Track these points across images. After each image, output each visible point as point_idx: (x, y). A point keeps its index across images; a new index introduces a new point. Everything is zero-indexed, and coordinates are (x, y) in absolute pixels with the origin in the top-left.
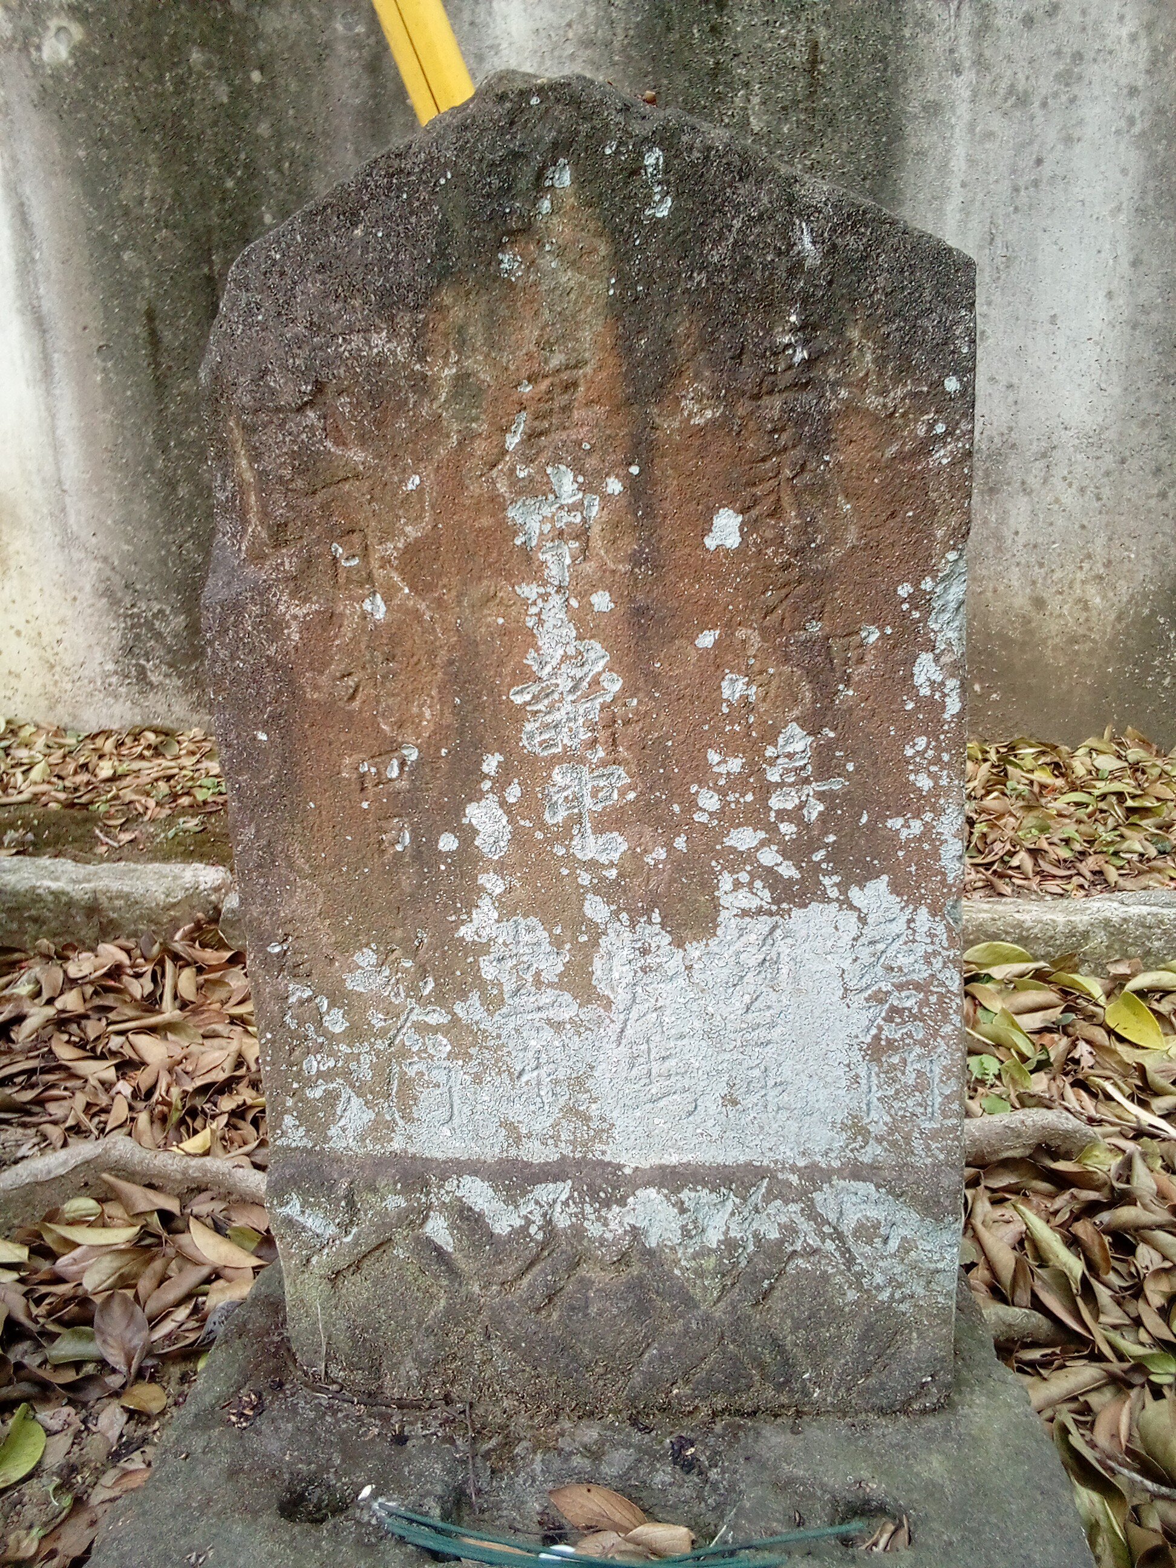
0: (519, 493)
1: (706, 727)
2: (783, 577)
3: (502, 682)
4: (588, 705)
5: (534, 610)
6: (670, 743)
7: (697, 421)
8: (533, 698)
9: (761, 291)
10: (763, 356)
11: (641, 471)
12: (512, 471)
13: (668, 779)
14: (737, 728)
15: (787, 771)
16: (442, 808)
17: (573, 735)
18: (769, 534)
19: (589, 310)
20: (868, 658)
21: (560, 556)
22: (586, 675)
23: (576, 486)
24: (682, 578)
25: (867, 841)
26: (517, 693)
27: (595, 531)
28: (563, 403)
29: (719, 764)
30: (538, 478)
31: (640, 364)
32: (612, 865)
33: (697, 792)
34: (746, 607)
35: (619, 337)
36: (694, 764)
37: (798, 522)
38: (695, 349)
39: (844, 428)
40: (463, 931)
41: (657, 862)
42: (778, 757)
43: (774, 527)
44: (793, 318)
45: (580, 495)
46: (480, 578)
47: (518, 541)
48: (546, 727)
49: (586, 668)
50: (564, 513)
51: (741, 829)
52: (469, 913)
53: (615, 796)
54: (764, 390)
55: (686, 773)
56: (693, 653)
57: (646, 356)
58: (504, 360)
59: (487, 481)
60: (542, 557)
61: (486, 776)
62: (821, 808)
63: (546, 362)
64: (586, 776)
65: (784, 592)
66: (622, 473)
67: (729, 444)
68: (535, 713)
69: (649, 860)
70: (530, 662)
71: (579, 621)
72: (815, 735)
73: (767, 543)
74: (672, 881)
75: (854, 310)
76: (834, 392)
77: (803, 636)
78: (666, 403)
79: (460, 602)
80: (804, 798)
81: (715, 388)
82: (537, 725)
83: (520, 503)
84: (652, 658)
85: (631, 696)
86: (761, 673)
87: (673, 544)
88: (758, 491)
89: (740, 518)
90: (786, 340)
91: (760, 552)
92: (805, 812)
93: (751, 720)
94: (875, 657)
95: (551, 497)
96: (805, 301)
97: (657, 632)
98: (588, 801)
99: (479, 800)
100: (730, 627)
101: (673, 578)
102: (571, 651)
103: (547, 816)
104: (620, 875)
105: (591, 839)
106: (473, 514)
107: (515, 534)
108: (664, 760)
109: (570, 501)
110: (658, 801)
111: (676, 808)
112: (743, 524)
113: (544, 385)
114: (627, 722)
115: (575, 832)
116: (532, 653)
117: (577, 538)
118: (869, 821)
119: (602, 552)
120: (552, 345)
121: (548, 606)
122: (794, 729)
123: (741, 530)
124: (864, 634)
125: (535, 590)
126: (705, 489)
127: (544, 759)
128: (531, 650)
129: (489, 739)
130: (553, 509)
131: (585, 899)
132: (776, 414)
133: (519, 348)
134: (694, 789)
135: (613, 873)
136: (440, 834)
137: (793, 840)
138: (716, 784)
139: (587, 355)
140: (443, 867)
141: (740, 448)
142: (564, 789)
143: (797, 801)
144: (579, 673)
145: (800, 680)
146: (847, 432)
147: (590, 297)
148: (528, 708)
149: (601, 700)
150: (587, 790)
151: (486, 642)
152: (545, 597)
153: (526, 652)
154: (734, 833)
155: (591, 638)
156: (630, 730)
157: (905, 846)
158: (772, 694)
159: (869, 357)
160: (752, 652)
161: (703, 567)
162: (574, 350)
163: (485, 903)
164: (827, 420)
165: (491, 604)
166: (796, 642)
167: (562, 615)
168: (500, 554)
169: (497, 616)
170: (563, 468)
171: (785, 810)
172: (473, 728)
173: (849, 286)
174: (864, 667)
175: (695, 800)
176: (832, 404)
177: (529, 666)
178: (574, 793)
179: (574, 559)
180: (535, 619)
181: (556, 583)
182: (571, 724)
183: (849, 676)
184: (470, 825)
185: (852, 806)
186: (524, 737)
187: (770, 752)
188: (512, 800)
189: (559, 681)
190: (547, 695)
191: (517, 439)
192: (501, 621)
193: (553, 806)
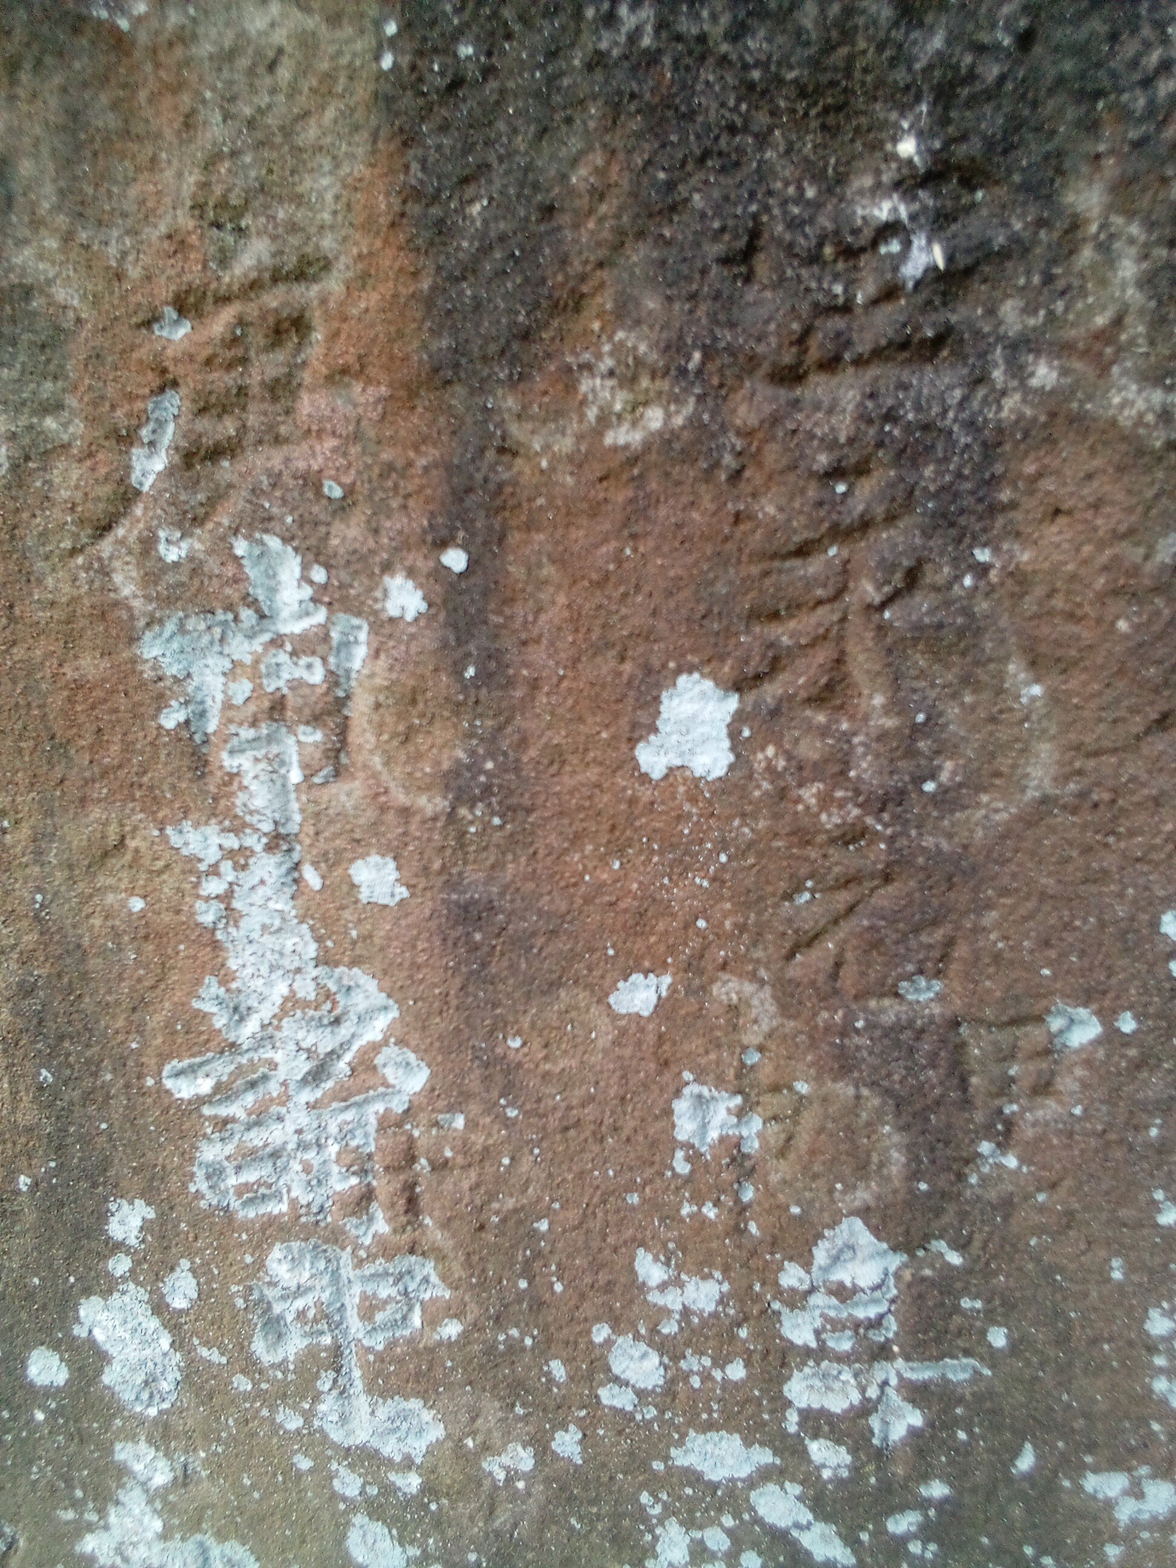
0: (168, 601)
1: (634, 1199)
2: (843, 861)
3: (145, 1045)
4: (349, 1115)
5: (213, 887)
6: (543, 1226)
7: (622, 436)
8: (218, 1088)
9: (815, 64)
10: (814, 258)
11: (472, 563)
12: (148, 543)
13: (538, 1305)
14: (710, 1212)
15: (837, 1326)
16: (30, 1296)
17: (316, 1179)
18: (810, 749)
19: (330, 114)
20: (1066, 1084)
21: (277, 763)
22: (345, 1046)
23: (308, 592)
24: (577, 840)
25: (1029, 1511)
26: (178, 1074)
27: (360, 708)
28: (272, 372)
29: (663, 1287)
30: (212, 565)
31: (469, 270)
32: (408, 1464)
33: (608, 1343)
34: (742, 928)
35: (413, 194)
36: (603, 1278)
37: (890, 723)
38: (620, 233)
39: (1039, 475)
40: (89, 1544)
41: (512, 1477)
42: (813, 1290)
43: (824, 732)
44: (907, 147)
45: (320, 616)
46: (83, 800)
47: (171, 719)
48: (249, 1157)
49: (345, 1031)
50: (283, 658)
51: (713, 1436)
52: (102, 1512)
53: (416, 1319)
54: (814, 353)
55: (583, 1296)
56: (604, 1023)
57: (485, 250)
58: (113, 250)
59: (88, 568)
60: (229, 762)
61: (118, 1247)
62: (915, 1418)
63: (225, 259)
64: (347, 1271)
65: (844, 898)
66: (424, 565)
67: (707, 504)
68: (223, 1123)
69: (495, 1467)
70: (208, 1007)
71: (324, 919)
72: (910, 1251)
73: (803, 771)
74: (545, 1521)
75: (1091, 127)
76: (1018, 372)
77: (890, 1012)
78: (539, 382)
79: (39, 855)
80: (873, 1392)
81: (675, 348)
82: (230, 1148)
83: (170, 627)
84: (501, 1026)
85: (451, 1109)
86: (775, 1089)
87: (557, 756)
88: (784, 634)
89: (733, 703)
90: (883, 211)
91: (782, 794)
92: (875, 1422)
93: (748, 1194)
94: (1085, 1085)
95: (247, 615)
96: (944, 95)
97: (513, 968)
98: (355, 1325)
99: (107, 1293)
100: (701, 972)
101: (553, 839)
102: (306, 989)
103: (259, 1346)
104: (429, 1489)
105: (362, 1403)
106: (57, 647)
107: (160, 701)
108: (527, 1262)
109: (297, 627)
110: (514, 1349)
111: (558, 1369)
112: (739, 718)
113: (221, 322)
114: (440, 1166)
115: (324, 1383)
116: (212, 987)
117: (316, 720)
118: (1038, 1468)
119: (377, 761)
120: (239, 212)
121: (249, 879)
122: (856, 1230)
123: (734, 734)
124: (1056, 1024)
125: (215, 840)
126: (640, 620)
127: (245, 1226)
128: (211, 981)
129: (122, 1168)
130: (257, 645)
131: (348, 1524)
132: (844, 426)
133: (148, 217)
134: (601, 1333)
135: (412, 1483)
136: (28, 1347)
137: (840, 1482)
138: (654, 1330)
139: (328, 243)
140: (40, 1416)
141: (738, 518)
142: (300, 1291)
143: (855, 1397)
144: (326, 1042)
145: (879, 1117)
146: (1048, 484)
147: (329, 77)
148: (207, 1111)
149: (380, 1107)
150: (352, 1299)
151: (103, 952)
152: (240, 858)
153: (198, 982)
154: (696, 1440)
155: (354, 962)
156: (448, 1186)
157: (1127, 1537)
158: (803, 1142)
159: (1128, 269)
160: (752, 1036)
161: (631, 819)
162: (293, 227)
163: (133, 1500)
164: (990, 449)
165: (114, 862)
166: (870, 1026)
167: (282, 904)
168: (128, 747)
169: (131, 892)
170: (274, 543)
171: (823, 1412)
172: (86, 1140)
173: (1080, 50)
174: (1051, 1103)
175: (603, 1358)
176: (1010, 403)
177: (205, 1016)
178: (318, 1304)
179: (309, 771)
180: (216, 908)
181: (267, 827)
182: (310, 1155)
183: (1010, 1124)
184: (91, 1342)
185: (996, 1428)
186: (200, 1174)
187: (792, 1276)
188: (179, 1303)
189: (279, 1057)
190: (253, 1085)
191: (159, 463)
192: (137, 904)
193: (275, 1327)
